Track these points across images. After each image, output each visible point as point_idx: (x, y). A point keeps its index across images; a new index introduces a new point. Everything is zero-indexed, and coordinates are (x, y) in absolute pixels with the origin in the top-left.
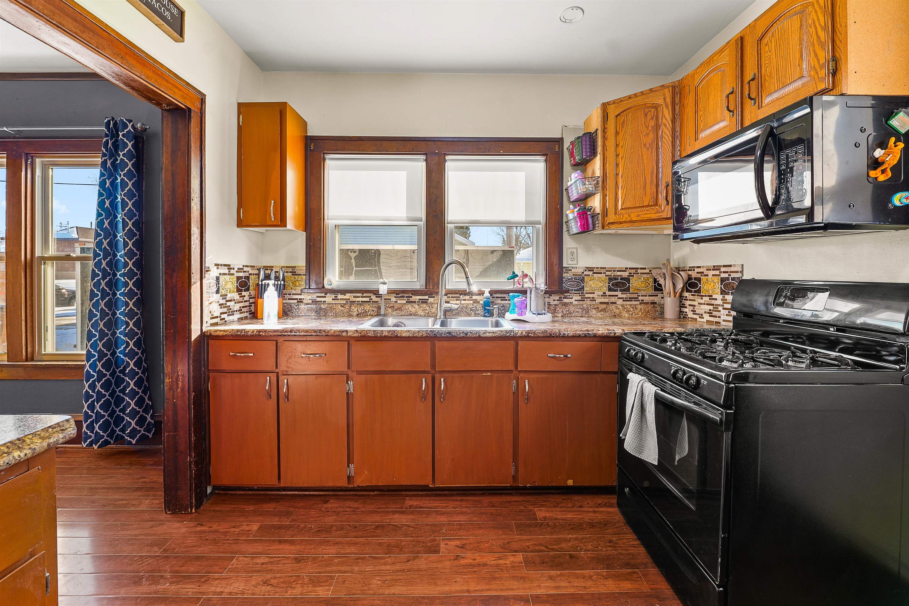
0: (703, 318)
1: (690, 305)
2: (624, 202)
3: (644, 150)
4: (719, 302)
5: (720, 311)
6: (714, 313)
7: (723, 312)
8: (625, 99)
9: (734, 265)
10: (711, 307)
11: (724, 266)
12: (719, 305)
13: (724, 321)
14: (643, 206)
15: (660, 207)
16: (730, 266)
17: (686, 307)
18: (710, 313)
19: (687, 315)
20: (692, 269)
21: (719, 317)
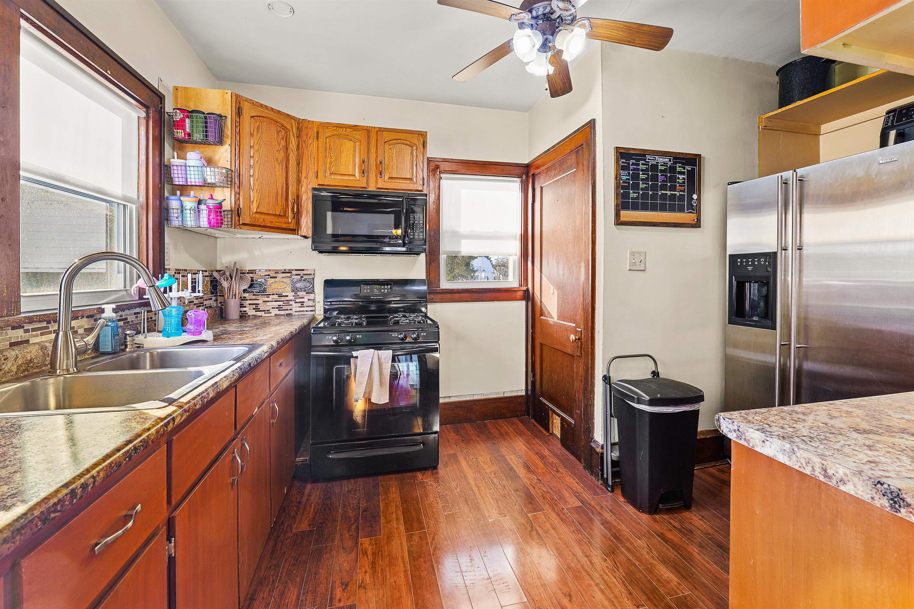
0: (271, 313)
1: (250, 304)
2: (258, 206)
3: (276, 164)
4: (291, 297)
5: (291, 305)
6: (284, 308)
7: (294, 305)
8: (257, 104)
9: (307, 270)
10: (281, 303)
11: (296, 270)
12: (291, 300)
13: (295, 312)
14: (275, 215)
15: (288, 218)
16: (303, 270)
17: (246, 307)
18: (279, 308)
19: (247, 314)
20: (251, 272)
21: (291, 310)
